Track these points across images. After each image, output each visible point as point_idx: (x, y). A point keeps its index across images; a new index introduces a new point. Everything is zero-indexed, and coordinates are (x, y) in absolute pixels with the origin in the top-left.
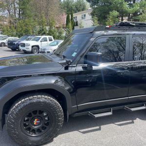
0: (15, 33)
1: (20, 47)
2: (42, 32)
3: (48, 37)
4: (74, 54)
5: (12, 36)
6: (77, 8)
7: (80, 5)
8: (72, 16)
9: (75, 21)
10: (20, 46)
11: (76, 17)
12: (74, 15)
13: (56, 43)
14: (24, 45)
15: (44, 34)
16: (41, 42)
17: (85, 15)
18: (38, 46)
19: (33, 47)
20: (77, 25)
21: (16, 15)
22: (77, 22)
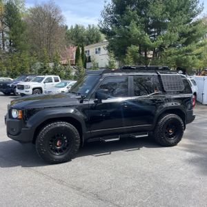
0: (5, 72)
1: (17, 91)
2: (44, 71)
3: (53, 77)
4: (87, 92)
6: (89, 38)
7: (94, 35)
8: (83, 50)
9: (87, 56)
10: (17, 89)
11: (89, 51)
12: (86, 48)
13: (63, 84)
14: (22, 87)
15: (47, 73)
16: (44, 83)
17: (99, 49)
18: (40, 89)
19: (34, 89)
20: (90, 61)
21: (6, 48)
22: (89, 57)
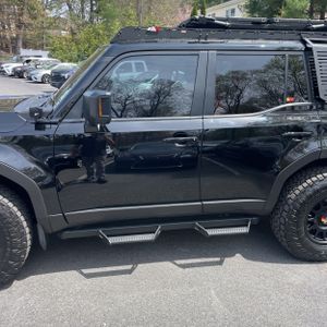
5: (70, 61)
12: (210, 11)
21: (86, 15)
